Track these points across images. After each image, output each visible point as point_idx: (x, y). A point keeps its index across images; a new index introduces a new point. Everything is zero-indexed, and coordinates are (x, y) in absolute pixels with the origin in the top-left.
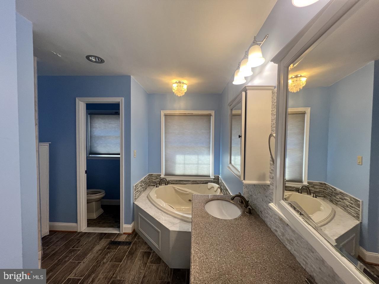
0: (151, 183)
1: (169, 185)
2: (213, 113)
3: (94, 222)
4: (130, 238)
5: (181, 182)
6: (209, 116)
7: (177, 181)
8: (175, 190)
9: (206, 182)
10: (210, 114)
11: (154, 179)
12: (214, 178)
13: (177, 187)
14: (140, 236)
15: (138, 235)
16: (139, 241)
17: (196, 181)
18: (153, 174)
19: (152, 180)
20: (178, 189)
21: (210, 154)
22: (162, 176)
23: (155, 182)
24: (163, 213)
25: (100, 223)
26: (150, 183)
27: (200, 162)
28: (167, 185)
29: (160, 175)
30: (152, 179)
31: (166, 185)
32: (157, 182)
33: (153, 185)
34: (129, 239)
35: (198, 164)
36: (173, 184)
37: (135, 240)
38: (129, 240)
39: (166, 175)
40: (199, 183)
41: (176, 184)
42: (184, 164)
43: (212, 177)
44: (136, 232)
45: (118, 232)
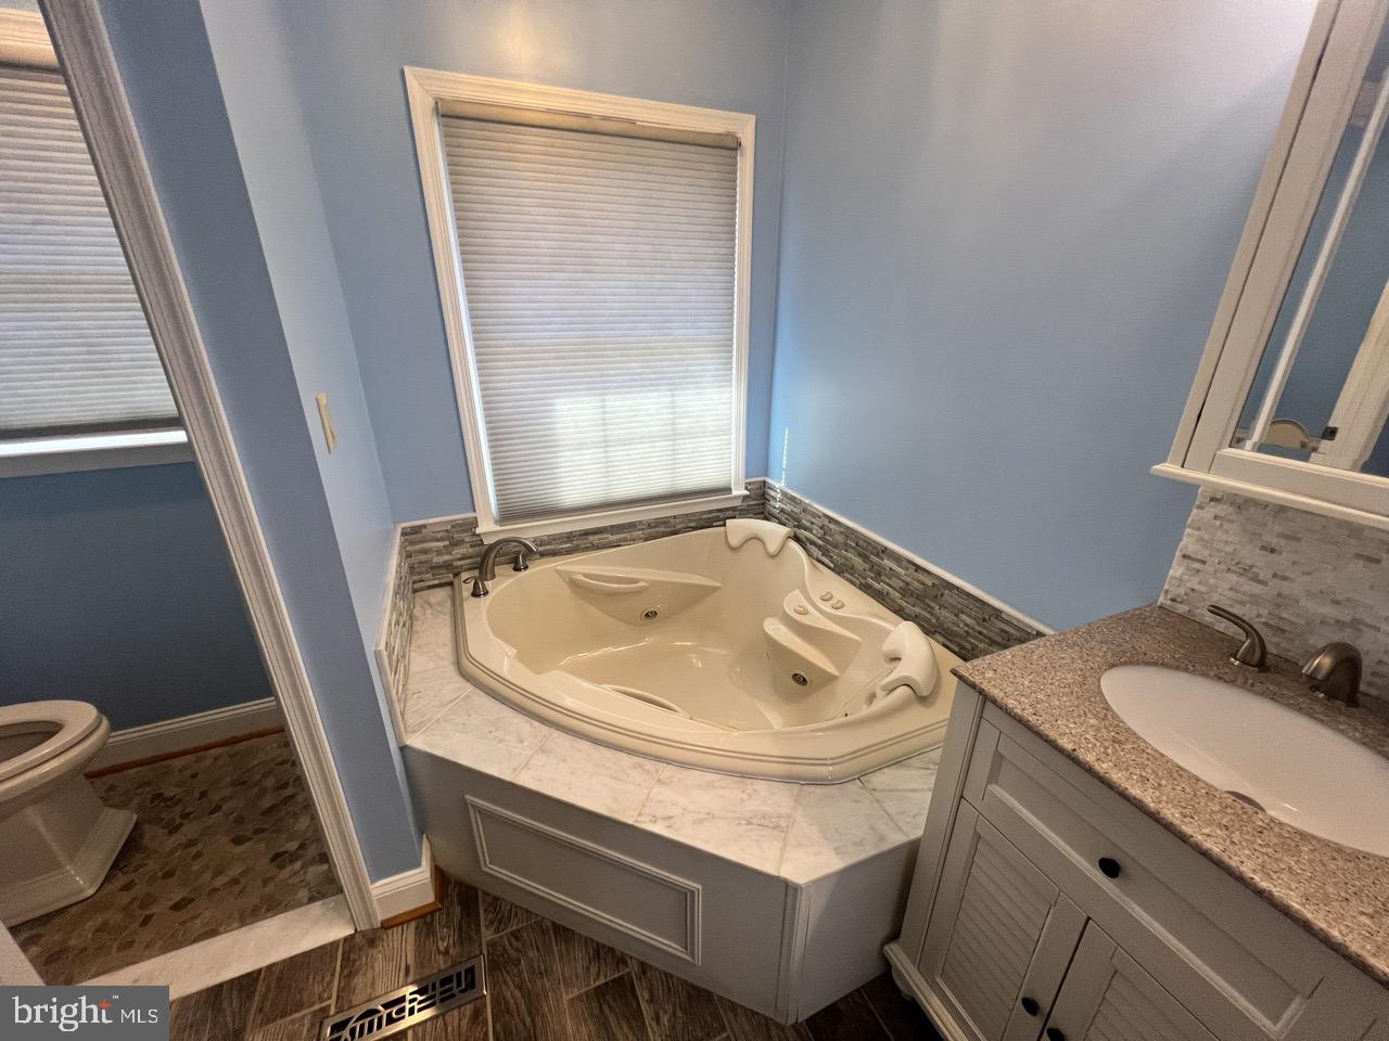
0: (419, 573)
1: (539, 569)
2: (745, 128)
3: (99, 919)
4: (445, 939)
5: (594, 539)
6: (728, 146)
7: (570, 536)
8: (574, 585)
9: (716, 519)
10: (729, 134)
11: (439, 552)
12: (747, 493)
13: (580, 566)
14: (496, 899)
15: (480, 895)
16: (515, 935)
17: (664, 522)
18: (424, 526)
19: (423, 557)
20: (585, 575)
21: (730, 381)
22: (488, 527)
23: (447, 566)
24: (649, 765)
25: (154, 909)
26: (415, 578)
27: (684, 424)
28: (526, 568)
29: (474, 523)
30: (425, 552)
31: (517, 569)
32: (456, 563)
33: (436, 582)
34: (442, 946)
35: (674, 436)
36: (554, 554)
37: (487, 935)
38: (447, 952)
39: (507, 515)
40: (679, 527)
41: (569, 552)
42: (605, 443)
43: (739, 491)
44: (459, 883)
45: (339, 931)
